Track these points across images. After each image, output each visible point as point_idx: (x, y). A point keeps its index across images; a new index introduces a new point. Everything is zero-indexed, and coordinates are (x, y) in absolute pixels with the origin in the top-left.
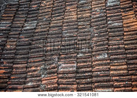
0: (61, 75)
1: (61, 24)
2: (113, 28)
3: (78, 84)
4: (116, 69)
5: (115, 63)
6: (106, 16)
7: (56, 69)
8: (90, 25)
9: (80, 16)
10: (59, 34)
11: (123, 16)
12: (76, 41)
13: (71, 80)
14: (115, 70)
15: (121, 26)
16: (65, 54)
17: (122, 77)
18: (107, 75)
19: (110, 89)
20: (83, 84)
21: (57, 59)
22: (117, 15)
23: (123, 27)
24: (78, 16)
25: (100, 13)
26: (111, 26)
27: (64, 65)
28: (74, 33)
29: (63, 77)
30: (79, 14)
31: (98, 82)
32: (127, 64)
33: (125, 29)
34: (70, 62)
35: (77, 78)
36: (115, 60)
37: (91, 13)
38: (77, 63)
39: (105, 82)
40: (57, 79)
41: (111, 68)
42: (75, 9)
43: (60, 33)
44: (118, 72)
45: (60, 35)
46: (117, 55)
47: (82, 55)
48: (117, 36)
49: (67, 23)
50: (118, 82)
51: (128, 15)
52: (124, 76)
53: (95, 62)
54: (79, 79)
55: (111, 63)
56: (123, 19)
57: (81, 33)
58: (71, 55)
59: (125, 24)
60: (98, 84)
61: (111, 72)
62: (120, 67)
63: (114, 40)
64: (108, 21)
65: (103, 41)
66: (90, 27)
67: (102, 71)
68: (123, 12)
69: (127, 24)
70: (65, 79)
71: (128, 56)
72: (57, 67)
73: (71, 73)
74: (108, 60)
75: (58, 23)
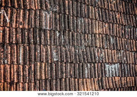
0: (38, 14)
1: (91, 17)
2: (83, 68)
3: (29, 30)
4: (41, 69)
5: (48, 67)
6: (96, 62)
7: (45, 9)
8: (87, 46)
9: (98, 37)
10: (81, 14)
11: (94, 79)
12: (72, 31)
13: (33, 23)
14: (41, 67)
15: (84, 76)
16: (59, 19)
17: (33, 74)
18: (36, 59)
19: (22, 61)
20: (28, 35)
21: (55, 10)
22: (95, 74)
23: (83, 78)
24: (98, 35)
25: (98, 57)
26: (85, 66)
27: (48, 16)
28: (80, 29)
29: (36, 15)
30: (99, 36)
31: (30, 50)
32: (46, 79)
33: (81, 80)
34: (51, 24)
35: (35, 29)
36: (50, 68)
37: (100, 48)
38: (50, 30)
39: (29, 56)
40: (34, 9)
41: (43, 64)
42: (105, 32)
43: (82, 16)
44: (39, 71)
45: (79, 15)
46: (56, 70)
47: (58, 36)
48: (74, 72)
49: (92, 23)
50: (28, 69)
51: (94, 84)
52: (34, 76)
53: (50, 48)
54: (33, 31)
55: (48, 64)
56: (91, 79)
57: (80, 36)
58: (58, 25)
59: (86, 80)
60: (28, 50)
61: (39, 64)
62: (43, 72)
63: (70, 69)
64: (90, 64)
65: (71, 58)
66: (85, 46)
67: (40, 55)
68: (98, 80)
69: (86, 82)
70: (34, 17)
71: (54, 81)
72: (47, 10)
73: (40, 23)
74: (51, 61)
75: (92, 14)
